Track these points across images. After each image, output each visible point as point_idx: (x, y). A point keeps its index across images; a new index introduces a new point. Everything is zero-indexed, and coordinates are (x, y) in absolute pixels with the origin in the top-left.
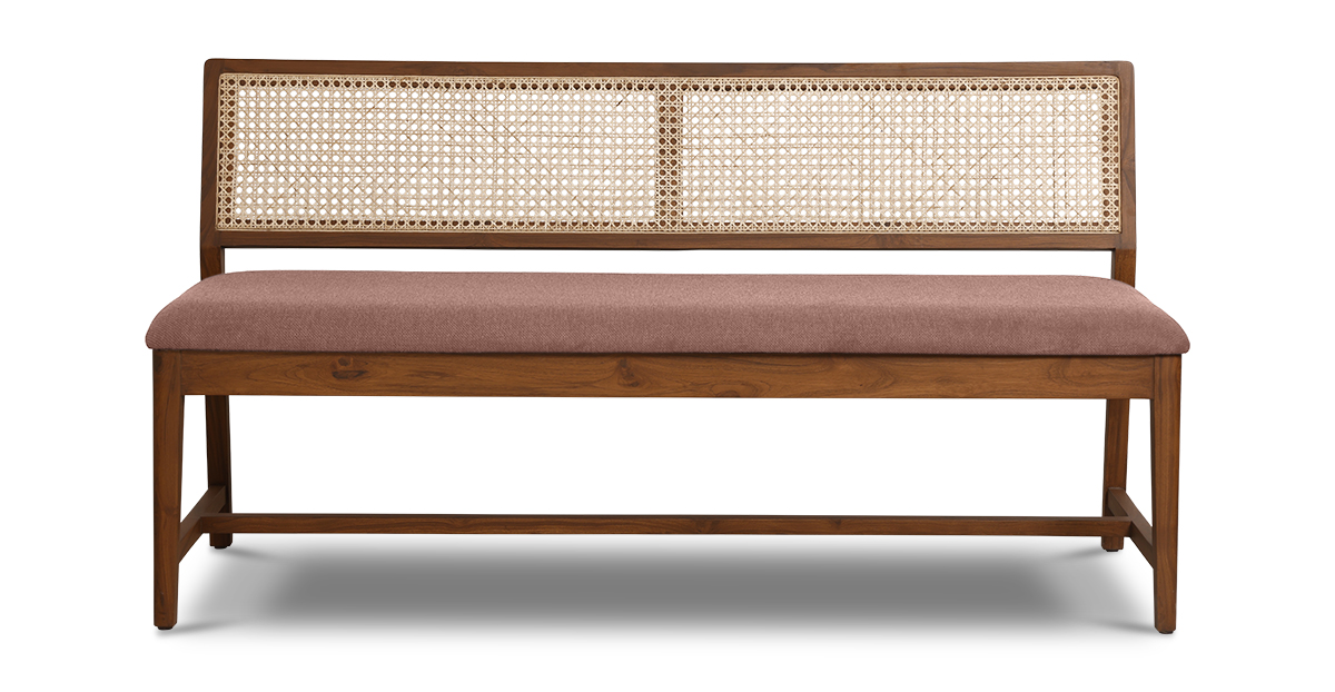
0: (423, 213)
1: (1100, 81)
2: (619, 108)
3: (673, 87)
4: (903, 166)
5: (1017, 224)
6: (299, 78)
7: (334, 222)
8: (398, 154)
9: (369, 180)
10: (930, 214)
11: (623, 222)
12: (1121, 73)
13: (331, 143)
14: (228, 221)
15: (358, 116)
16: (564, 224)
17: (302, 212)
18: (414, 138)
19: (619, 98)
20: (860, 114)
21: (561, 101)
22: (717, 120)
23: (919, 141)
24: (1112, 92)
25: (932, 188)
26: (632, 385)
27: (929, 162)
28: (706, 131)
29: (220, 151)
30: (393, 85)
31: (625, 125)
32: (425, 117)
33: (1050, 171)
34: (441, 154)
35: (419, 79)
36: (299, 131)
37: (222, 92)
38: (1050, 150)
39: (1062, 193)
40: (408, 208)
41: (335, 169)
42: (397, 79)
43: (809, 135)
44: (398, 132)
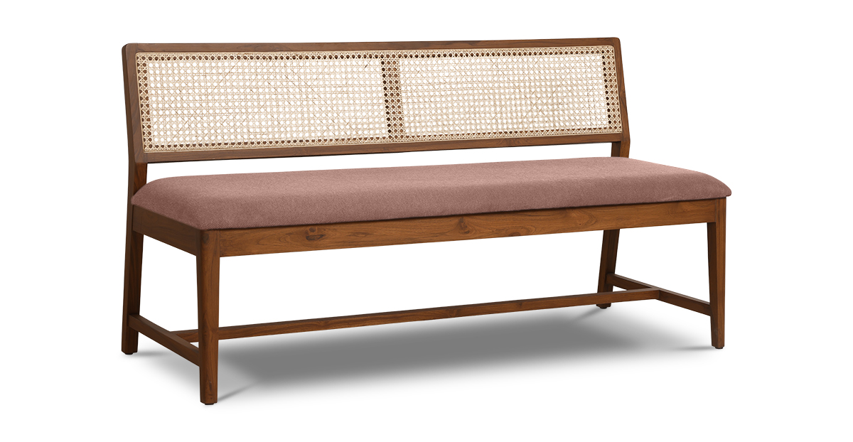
0: (264, 136)
1: (606, 48)
2: (366, 69)
3: (394, 56)
4: (515, 99)
5: (573, 130)
6: (184, 55)
7: (213, 145)
8: (246, 100)
9: (231, 117)
10: (531, 126)
11: (375, 137)
12: (614, 42)
13: (207, 95)
14: (151, 146)
15: (221, 78)
16: (343, 140)
17: (194, 138)
18: (254, 90)
19: (366, 63)
20: (491, 70)
21: (334, 65)
22: (419, 75)
23: (522, 84)
24: (612, 55)
25: (531, 111)
26: (466, 233)
27: (528, 96)
28: (414, 82)
29: (141, 102)
30: (239, 58)
31: (370, 79)
32: (259, 77)
33: (586, 100)
34: (271, 99)
35: (254, 54)
36: (187, 88)
37: (138, 65)
38: (585, 88)
39: (593, 111)
40: (255, 133)
41: (211, 111)
42: (241, 54)
43: (467, 82)
44: (244, 87)
